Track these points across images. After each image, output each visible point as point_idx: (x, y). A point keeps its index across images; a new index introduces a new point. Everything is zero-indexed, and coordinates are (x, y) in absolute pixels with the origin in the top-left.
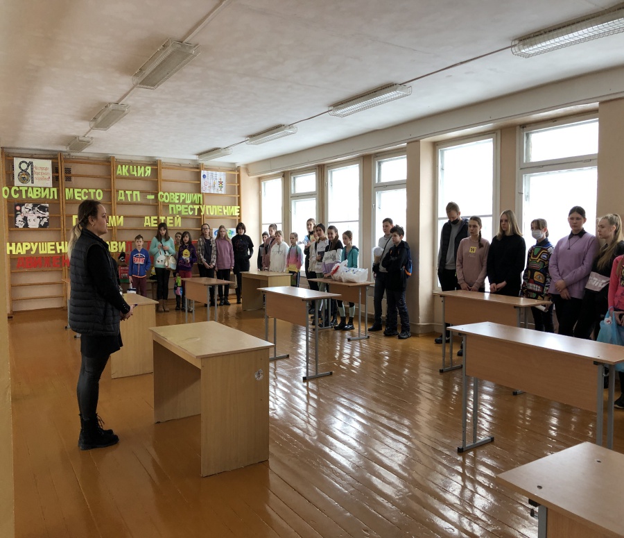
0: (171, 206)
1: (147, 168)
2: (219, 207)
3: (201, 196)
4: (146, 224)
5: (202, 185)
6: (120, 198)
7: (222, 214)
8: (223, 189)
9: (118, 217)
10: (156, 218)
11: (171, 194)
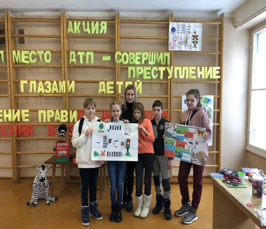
0: (130, 68)
1: (102, 23)
2: (191, 68)
3: (168, 55)
4: (100, 90)
5: (171, 40)
6: (71, 60)
7: (195, 77)
8: (198, 45)
9: (68, 82)
10: (112, 83)
11: (131, 54)
